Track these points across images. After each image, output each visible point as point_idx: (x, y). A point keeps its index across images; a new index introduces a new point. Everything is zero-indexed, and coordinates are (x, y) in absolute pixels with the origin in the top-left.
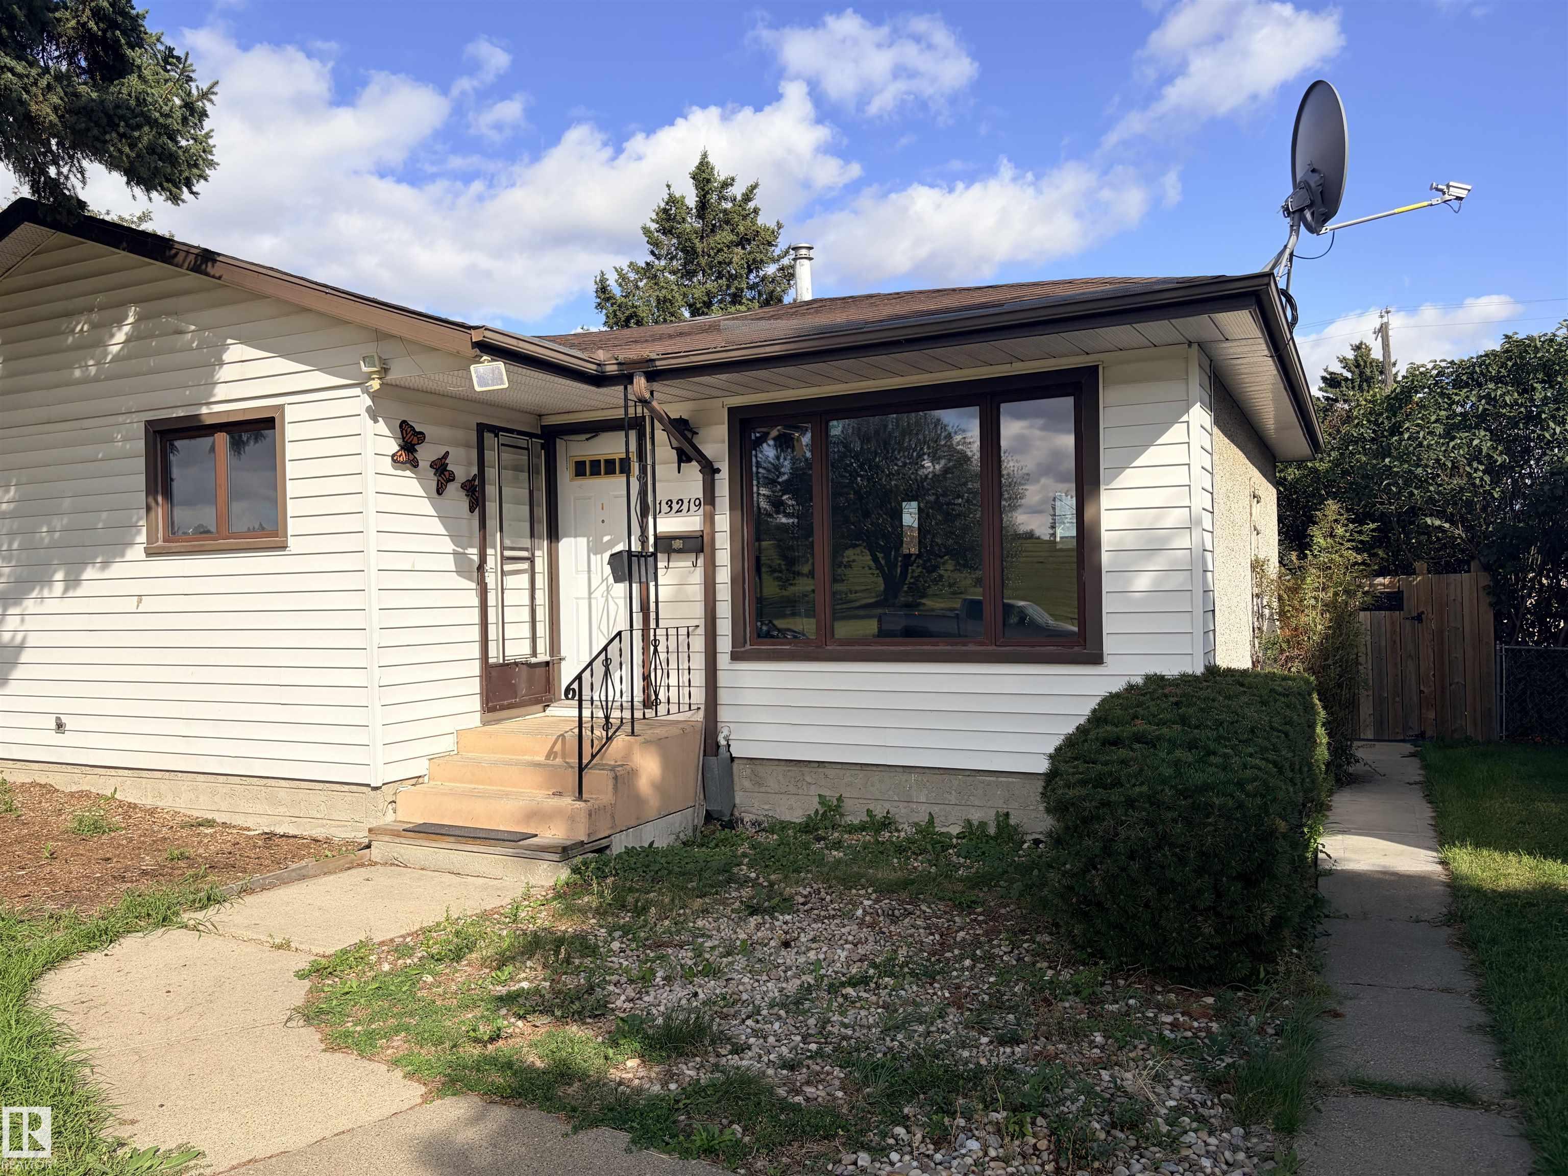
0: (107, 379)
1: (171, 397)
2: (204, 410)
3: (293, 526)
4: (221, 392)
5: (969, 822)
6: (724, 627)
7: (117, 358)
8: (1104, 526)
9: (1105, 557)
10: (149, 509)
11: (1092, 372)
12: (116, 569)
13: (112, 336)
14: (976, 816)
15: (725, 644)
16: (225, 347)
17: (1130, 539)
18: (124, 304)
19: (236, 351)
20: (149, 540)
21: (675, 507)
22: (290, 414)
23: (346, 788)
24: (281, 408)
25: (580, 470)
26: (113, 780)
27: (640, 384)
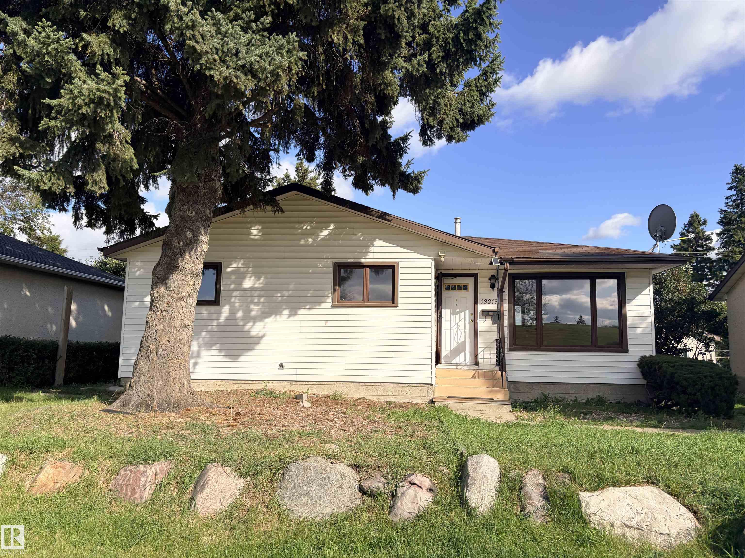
0: (316, 246)
1: (349, 255)
2: (363, 260)
3: (400, 300)
4: (370, 255)
5: (588, 398)
6: (507, 341)
7: (323, 239)
8: (628, 315)
9: (628, 323)
10: (334, 290)
11: (624, 273)
12: (314, 311)
13: (322, 232)
14: (590, 397)
15: (507, 346)
16: (375, 240)
17: (636, 319)
18: (330, 223)
19: (378, 243)
20: (334, 301)
21: (488, 302)
22: (400, 265)
23: (419, 385)
24: (397, 263)
25: (448, 289)
26: (306, 386)
27: (507, 265)
